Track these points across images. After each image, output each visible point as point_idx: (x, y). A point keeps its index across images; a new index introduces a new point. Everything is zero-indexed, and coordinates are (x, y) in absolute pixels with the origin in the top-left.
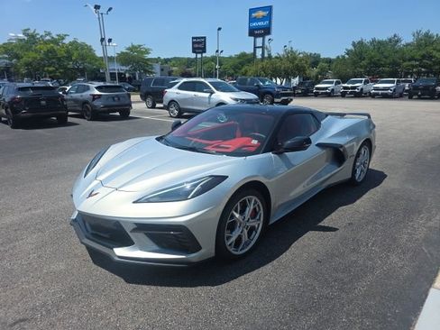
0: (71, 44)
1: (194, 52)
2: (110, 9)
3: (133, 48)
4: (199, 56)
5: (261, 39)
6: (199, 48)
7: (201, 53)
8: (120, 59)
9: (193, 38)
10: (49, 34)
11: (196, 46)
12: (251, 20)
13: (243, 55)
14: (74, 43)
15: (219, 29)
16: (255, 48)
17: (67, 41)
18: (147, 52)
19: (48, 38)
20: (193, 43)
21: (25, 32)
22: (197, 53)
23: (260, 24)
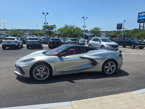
0: (76, 28)
1: (117, 29)
2: (87, 18)
3: (95, 28)
4: (119, 30)
5: (143, 23)
6: (119, 28)
7: (120, 29)
8: (91, 32)
9: (117, 24)
10: (71, 26)
11: (118, 27)
12: (139, 17)
13: (136, 29)
14: (77, 28)
15: (125, 21)
16: (140, 27)
17: (75, 27)
18: (100, 29)
19: (70, 26)
20: (117, 26)
21: (65, 25)
22: (118, 29)
23: (143, 18)
